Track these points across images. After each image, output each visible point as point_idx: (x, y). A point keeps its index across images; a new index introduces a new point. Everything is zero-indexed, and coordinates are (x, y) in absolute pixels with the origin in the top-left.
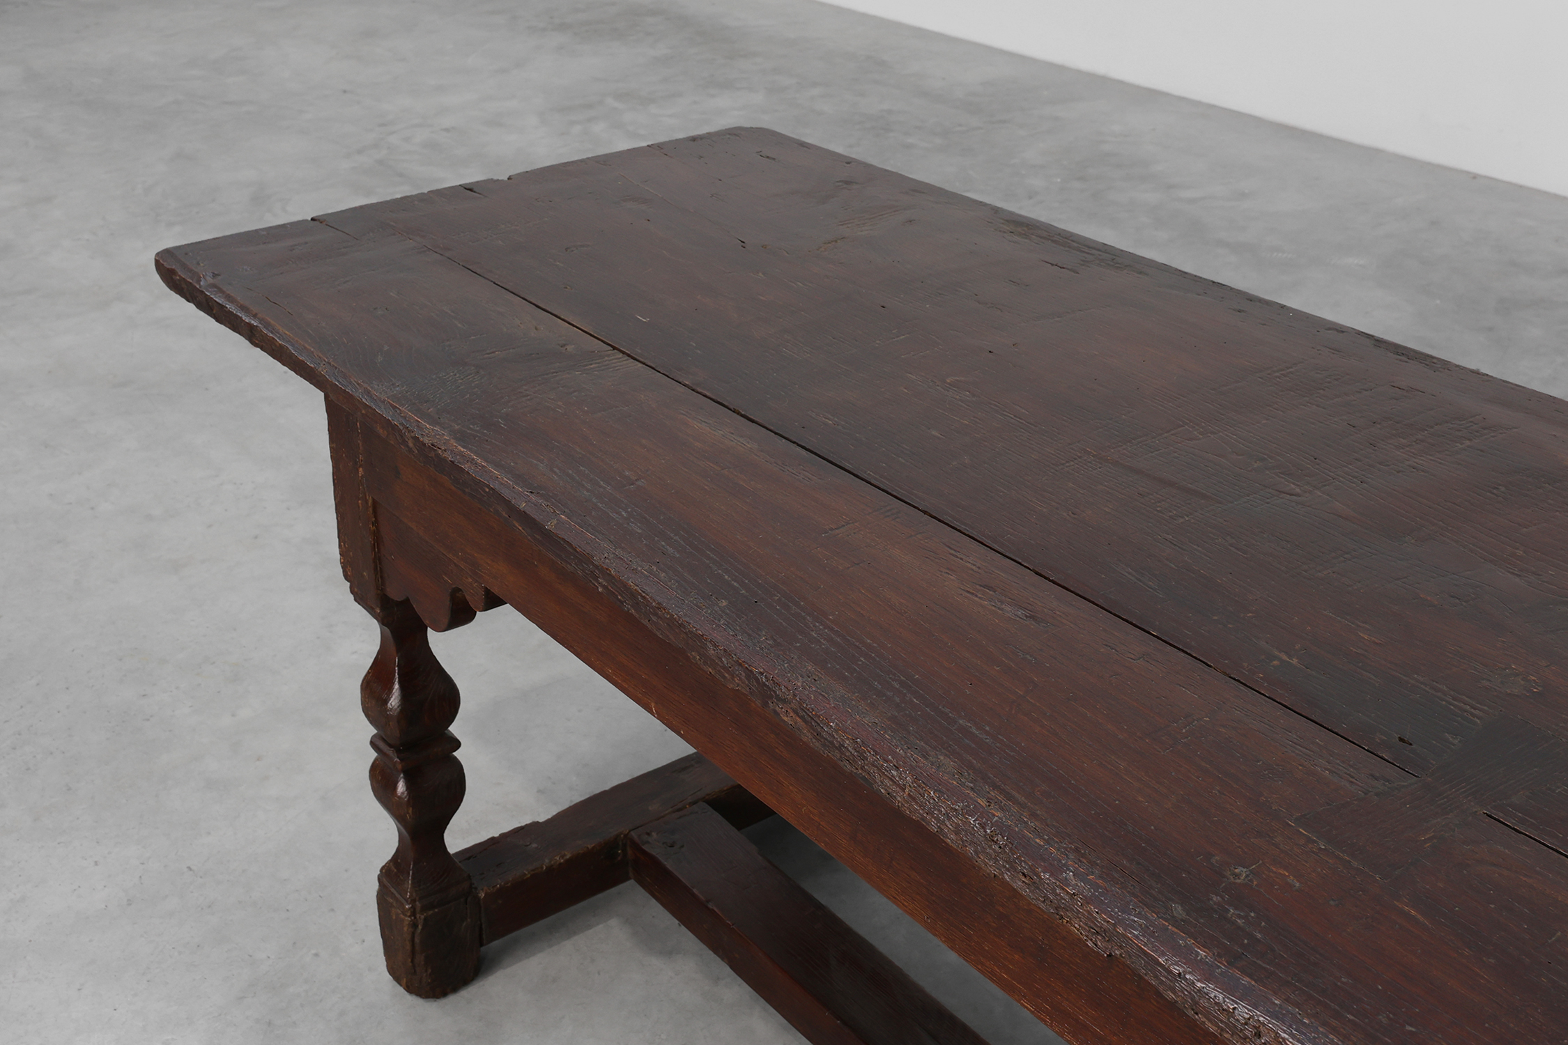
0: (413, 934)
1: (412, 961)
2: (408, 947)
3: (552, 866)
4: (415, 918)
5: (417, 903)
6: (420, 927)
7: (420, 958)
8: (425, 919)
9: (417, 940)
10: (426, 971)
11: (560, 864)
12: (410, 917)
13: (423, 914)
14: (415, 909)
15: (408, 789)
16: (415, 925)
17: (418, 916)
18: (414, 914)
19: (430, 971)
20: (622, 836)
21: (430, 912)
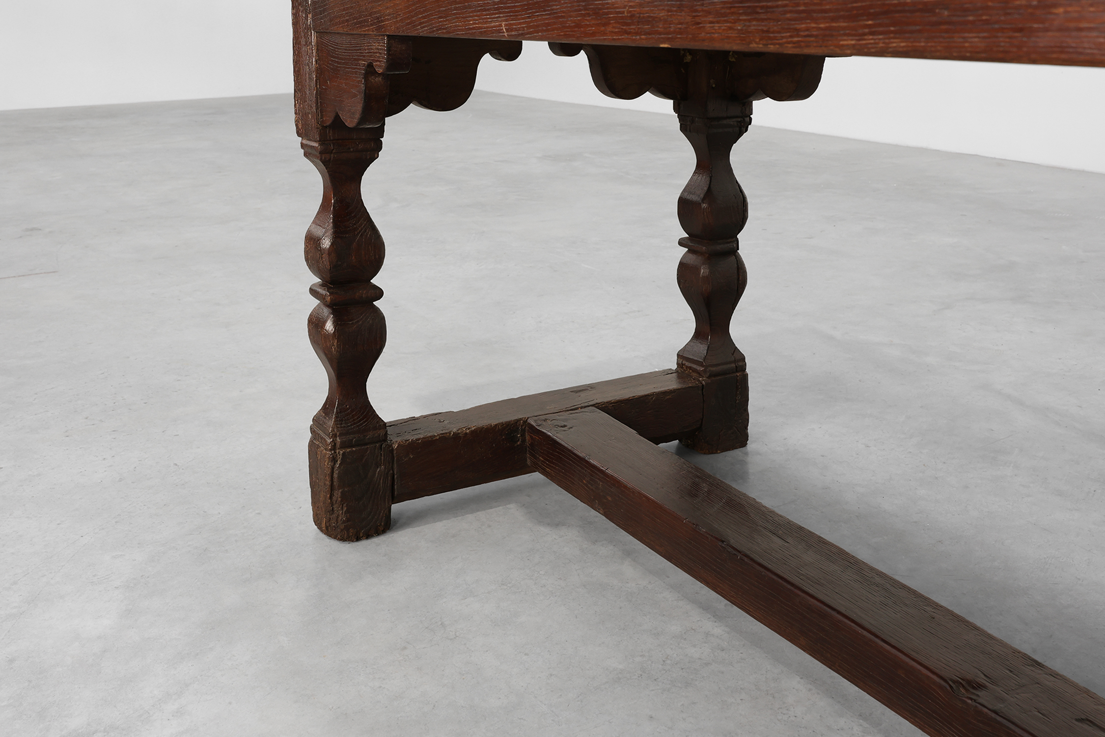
0: (333, 468)
1: (331, 498)
2: (328, 483)
3: (459, 433)
4: (335, 452)
5: (338, 439)
6: (339, 462)
7: (337, 494)
8: (344, 454)
9: (335, 475)
10: (342, 509)
11: (466, 434)
12: (331, 450)
13: (342, 451)
14: (335, 444)
15: (335, 327)
16: (334, 460)
17: (338, 451)
18: (334, 448)
19: (345, 509)
20: (522, 422)
21: (348, 450)
